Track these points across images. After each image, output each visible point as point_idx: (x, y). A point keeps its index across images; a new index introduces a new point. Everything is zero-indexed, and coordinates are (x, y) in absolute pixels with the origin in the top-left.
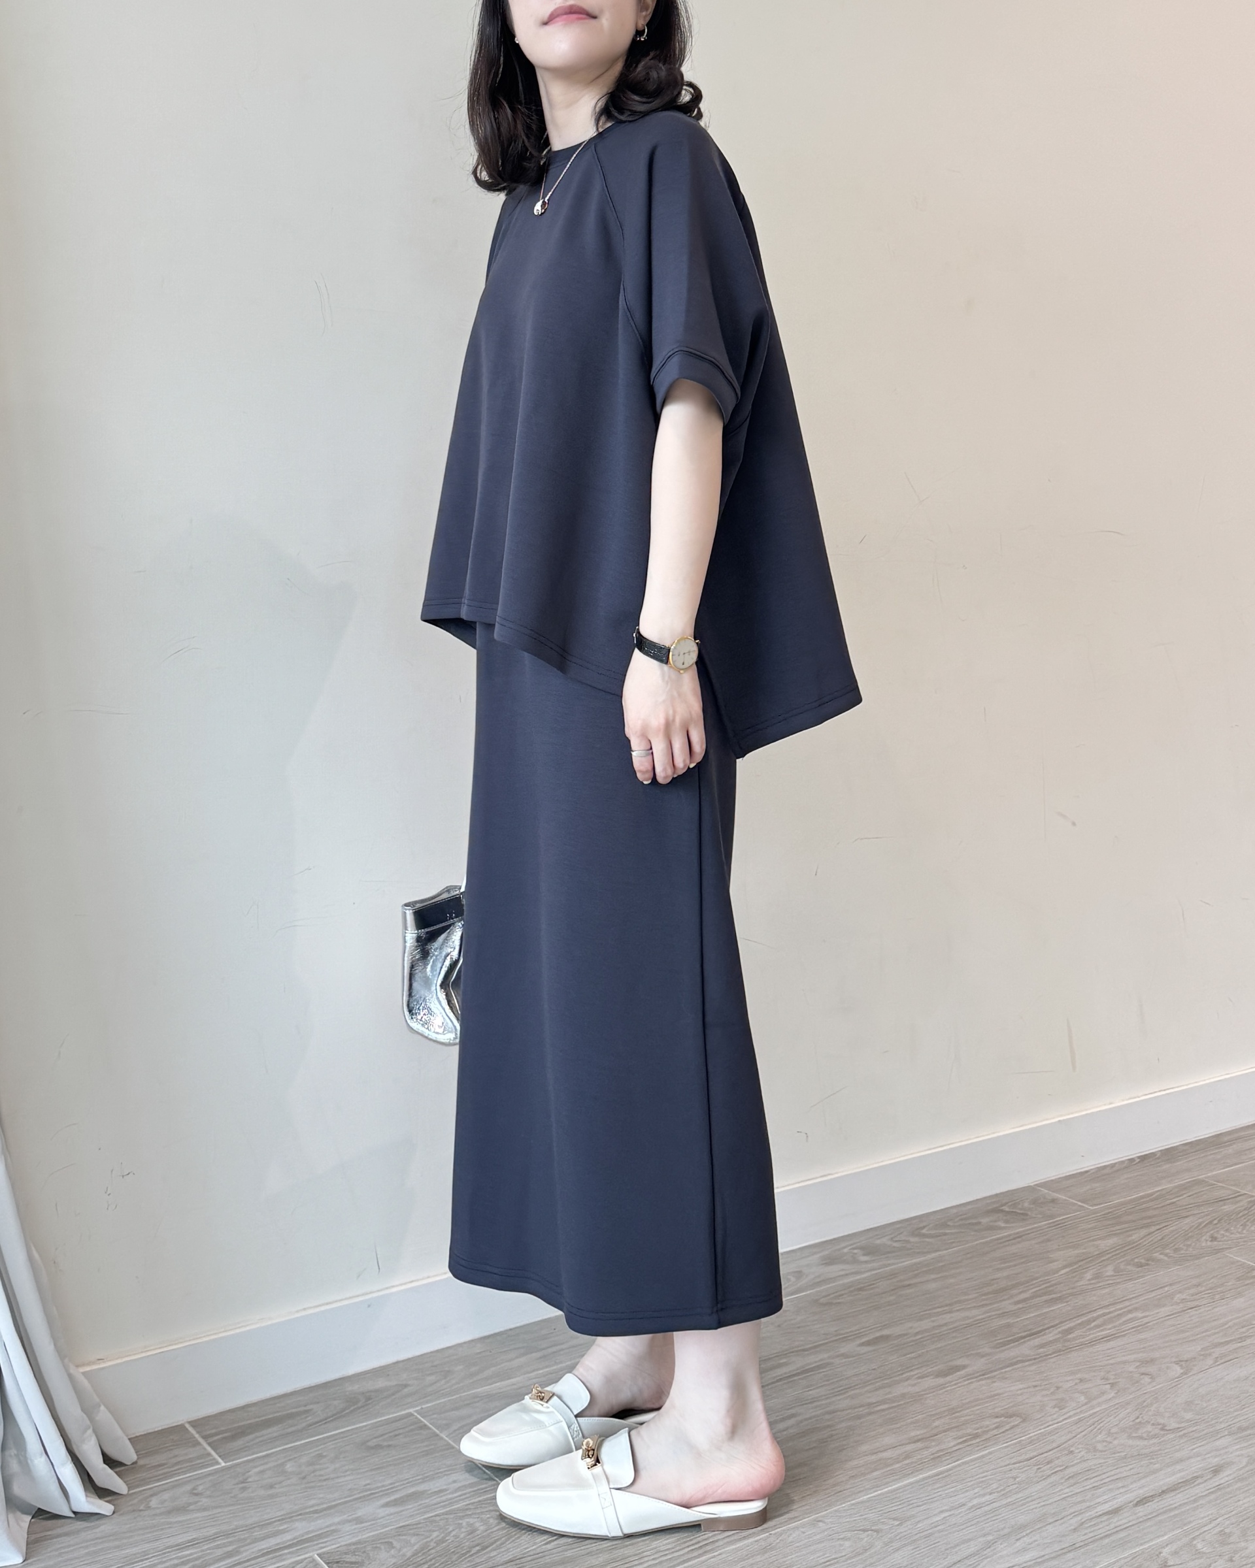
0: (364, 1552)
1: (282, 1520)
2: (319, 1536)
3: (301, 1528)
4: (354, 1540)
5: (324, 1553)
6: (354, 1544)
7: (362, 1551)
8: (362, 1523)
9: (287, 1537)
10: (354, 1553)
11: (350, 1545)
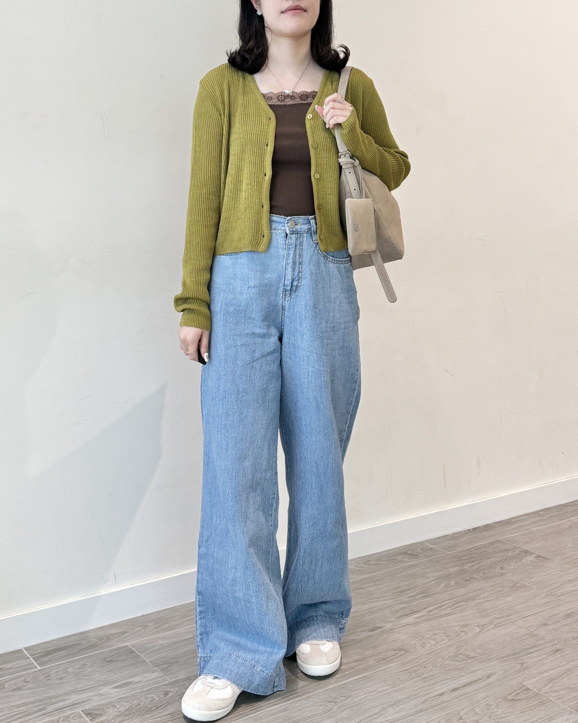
0: (103, 709)
1: (65, 694)
2: (82, 702)
3: (74, 698)
4: (98, 704)
5: (84, 710)
6: (98, 706)
7: (102, 709)
8: (102, 696)
9: (68, 702)
10: (98, 710)
11: (96, 706)
